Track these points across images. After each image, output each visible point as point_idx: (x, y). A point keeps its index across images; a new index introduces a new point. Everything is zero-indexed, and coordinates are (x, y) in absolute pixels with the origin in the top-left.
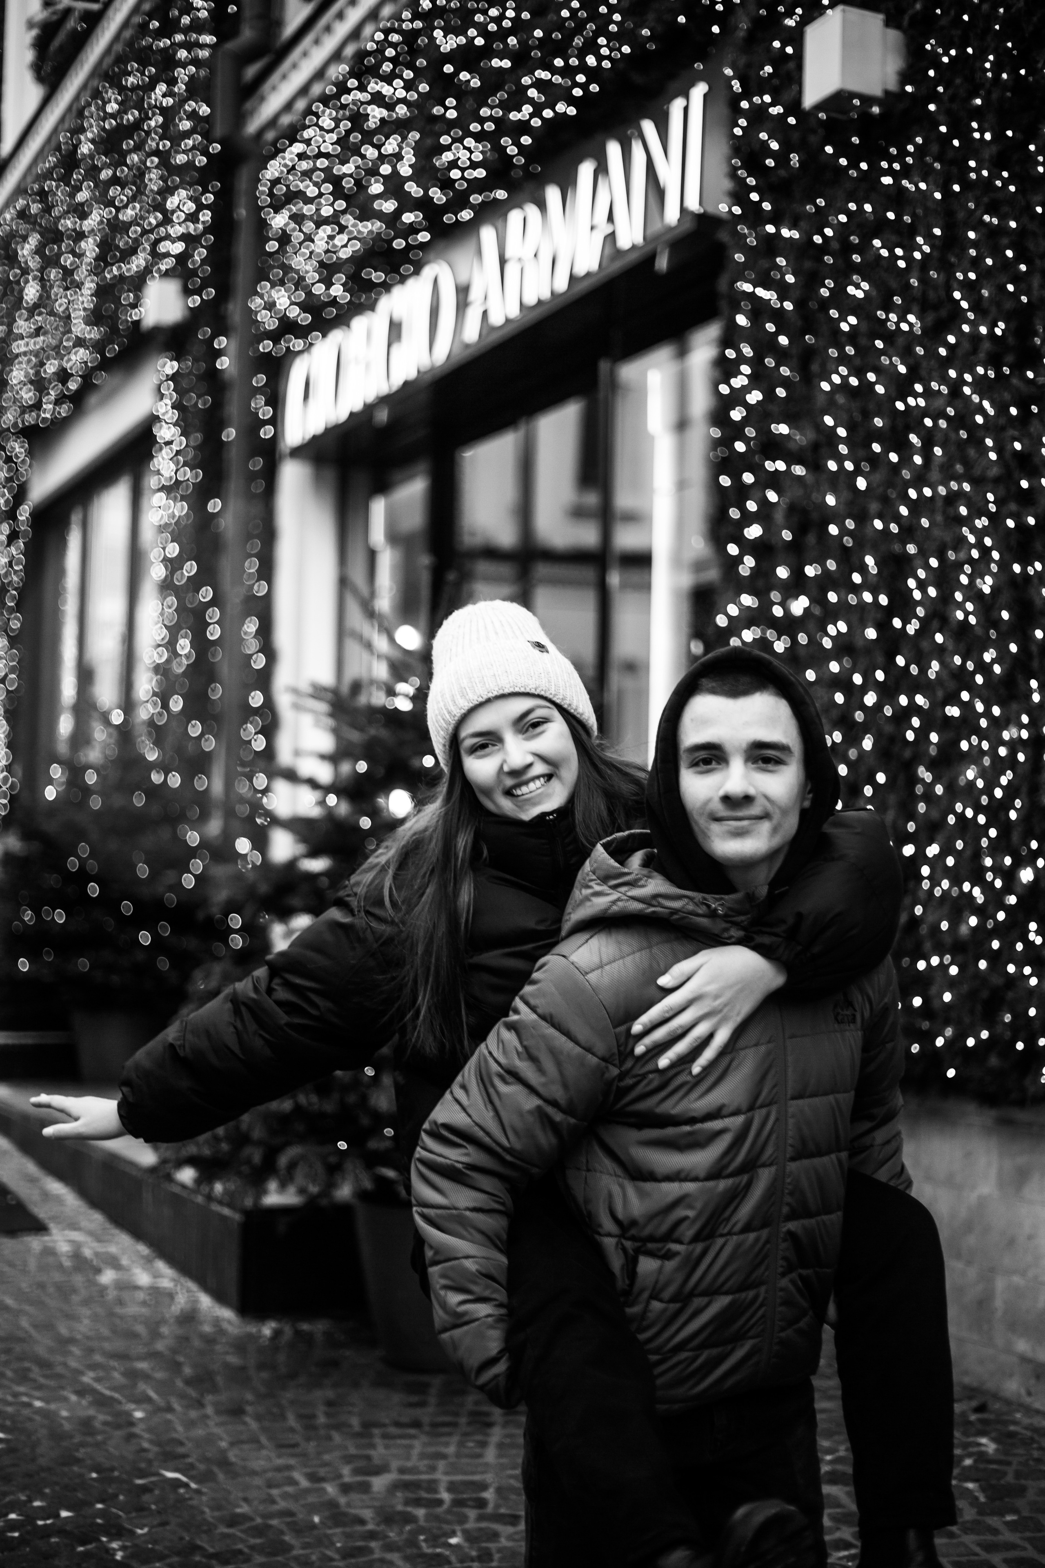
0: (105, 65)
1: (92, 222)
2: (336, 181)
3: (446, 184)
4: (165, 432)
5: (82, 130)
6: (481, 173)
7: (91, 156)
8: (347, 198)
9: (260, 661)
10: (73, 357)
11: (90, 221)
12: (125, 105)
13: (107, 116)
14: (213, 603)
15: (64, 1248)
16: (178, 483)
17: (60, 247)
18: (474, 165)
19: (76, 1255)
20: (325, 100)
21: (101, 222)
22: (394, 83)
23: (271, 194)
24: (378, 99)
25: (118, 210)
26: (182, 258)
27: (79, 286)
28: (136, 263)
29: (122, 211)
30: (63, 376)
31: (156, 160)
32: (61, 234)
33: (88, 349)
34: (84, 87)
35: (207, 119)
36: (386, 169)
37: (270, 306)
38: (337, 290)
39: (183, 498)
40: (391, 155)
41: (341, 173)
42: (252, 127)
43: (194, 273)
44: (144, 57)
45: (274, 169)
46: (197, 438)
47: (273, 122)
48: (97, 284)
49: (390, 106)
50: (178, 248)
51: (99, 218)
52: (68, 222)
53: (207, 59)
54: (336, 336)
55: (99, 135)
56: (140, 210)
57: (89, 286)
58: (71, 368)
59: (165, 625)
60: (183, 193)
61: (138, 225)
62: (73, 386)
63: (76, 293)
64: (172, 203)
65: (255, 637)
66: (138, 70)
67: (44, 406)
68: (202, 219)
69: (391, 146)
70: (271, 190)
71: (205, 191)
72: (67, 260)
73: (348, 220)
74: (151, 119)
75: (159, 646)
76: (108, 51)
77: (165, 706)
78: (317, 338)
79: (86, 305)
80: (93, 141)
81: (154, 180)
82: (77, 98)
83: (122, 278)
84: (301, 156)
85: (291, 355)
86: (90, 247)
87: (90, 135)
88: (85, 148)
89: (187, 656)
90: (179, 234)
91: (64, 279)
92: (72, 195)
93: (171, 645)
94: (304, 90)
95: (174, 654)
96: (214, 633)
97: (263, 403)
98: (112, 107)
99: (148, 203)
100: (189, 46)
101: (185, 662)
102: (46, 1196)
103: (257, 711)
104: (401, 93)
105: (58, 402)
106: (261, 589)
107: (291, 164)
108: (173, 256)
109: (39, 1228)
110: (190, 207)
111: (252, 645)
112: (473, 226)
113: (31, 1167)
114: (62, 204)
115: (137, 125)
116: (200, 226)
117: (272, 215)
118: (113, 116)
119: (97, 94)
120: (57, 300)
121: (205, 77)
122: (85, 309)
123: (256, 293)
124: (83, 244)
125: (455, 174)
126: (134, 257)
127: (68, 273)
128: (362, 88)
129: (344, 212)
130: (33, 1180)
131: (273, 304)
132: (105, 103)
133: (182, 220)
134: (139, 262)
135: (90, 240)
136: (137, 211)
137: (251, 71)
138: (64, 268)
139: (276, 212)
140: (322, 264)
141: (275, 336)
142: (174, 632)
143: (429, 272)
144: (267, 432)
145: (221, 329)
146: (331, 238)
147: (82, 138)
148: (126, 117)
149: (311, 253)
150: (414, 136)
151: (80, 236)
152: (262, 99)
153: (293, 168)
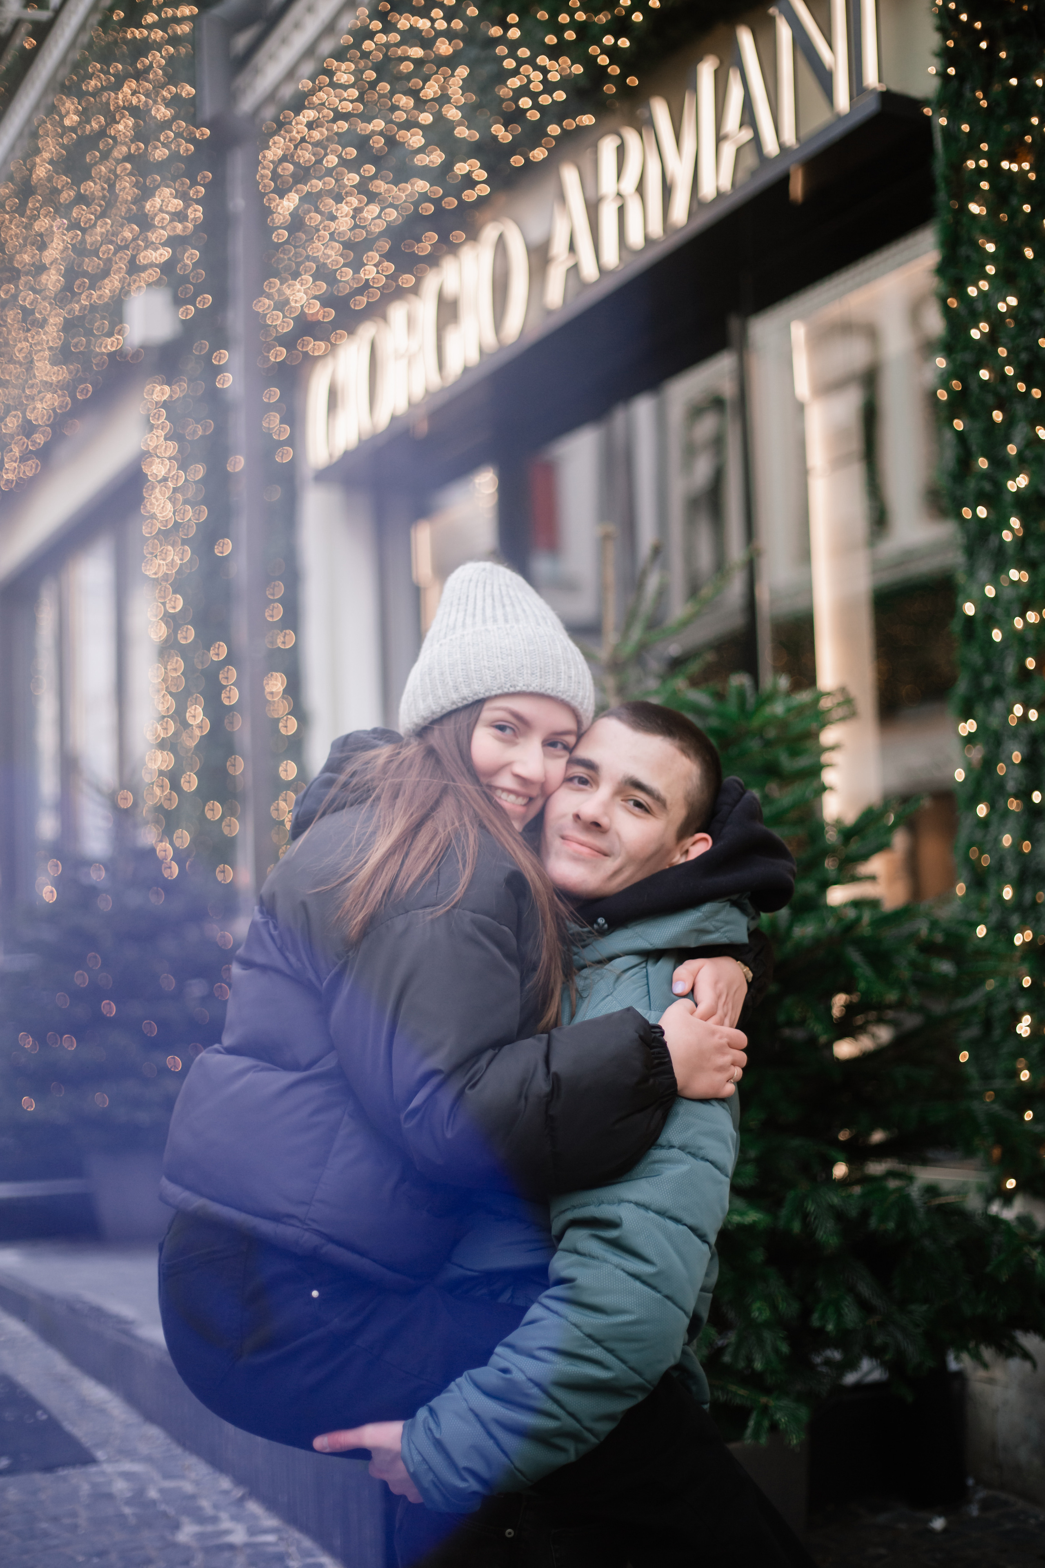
0: (60, 77)
1: (53, 252)
2: (362, 143)
3: (514, 117)
4: (157, 469)
5: (37, 151)
6: (560, 96)
7: (49, 179)
8: (377, 160)
9: (290, 726)
10: (39, 405)
11: (51, 251)
12: (85, 115)
13: (66, 130)
14: (229, 660)
15: (120, 1486)
16: (177, 525)
17: (17, 287)
18: (549, 87)
19: (138, 1498)
20: (340, 55)
21: (66, 248)
22: (432, 15)
23: (275, 176)
24: (413, 36)
25: (84, 231)
26: (168, 268)
27: (43, 323)
28: (109, 287)
29: (89, 231)
30: (28, 429)
31: (129, 166)
32: (18, 271)
33: (56, 392)
34: (36, 108)
35: (193, 101)
36: (426, 118)
37: (282, 305)
38: (369, 272)
39: (184, 542)
40: (432, 100)
41: (368, 132)
42: (247, 104)
43: (184, 279)
44: (106, 57)
45: (276, 148)
46: (199, 471)
47: (271, 97)
48: (65, 318)
49: (427, 43)
50: (163, 254)
51: (61, 247)
52: (26, 257)
53: (188, 34)
54: (367, 331)
55: (58, 153)
56: (111, 226)
57: (55, 321)
58: (36, 420)
59: (171, 694)
60: (167, 191)
61: (111, 242)
62: (40, 439)
63: (38, 333)
64: (152, 205)
65: (283, 697)
66: (101, 71)
67: (6, 466)
68: (191, 216)
69: (431, 90)
70: (274, 172)
71: (194, 183)
72: (27, 298)
73: (380, 186)
74: (118, 123)
75: (164, 717)
76: (63, 61)
77: (175, 786)
78: (342, 337)
79: (51, 344)
80: (51, 162)
81: (126, 188)
82: (29, 121)
83: (93, 308)
84: (310, 125)
85: (310, 361)
86: (52, 280)
87: (46, 155)
88: (41, 171)
89: (200, 727)
90: (164, 239)
91: (24, 320)
92: (28, 227)
93: (179, 716)
94: (310, 51)
95: (185, 725)
96: (232, 697)
97: (278, 421)
98: (72, 119)
99: (121, 216)
100: (163, 24)
101: (198, 733)
102: (84, 1404)
103: (288, 785)
104: (441, 25)
105: (23, 459)
106: (285, 640)
107: (299, 137)
108: (156, 266)
109: (84, 1458)
110: (176, 204)
111: (280, 707)
112: (551, 164)
113: (60, 1364)
114: (18, 238)
115: (102, 133)
116: (190, 226)
117: (278, 200)
118: (73, 129)
119: (52, 109)
120: (16, 345)
121: (187, 54)
122: (50, 348)
123: (262, 293)
124: (44, 277)
125: (525, 102)
126: (106, 281)
127: (27, 313)
128: (388, 27)
129: (374, 177)
130: (62, 1381)
131: (287, 302)
132: (62, 117)
133: (166, 222)
134: (111, 285)
135: (53, 271)
136: (109, 227)
137: (242, 41)
138: (23, 309)
139: (281, 197)
140: (348, 245)
141: (289, 341)
142: (182, 700)
143: (490, 233)
144: (284, 456)
145: (221, 340)
146: (357, 211)
147: (38, 160)
148: (88, 127)
149: (332, 234)
150: (463, 71)
151: (40, 269)
152: (257, 71)
153: (303, 140)
